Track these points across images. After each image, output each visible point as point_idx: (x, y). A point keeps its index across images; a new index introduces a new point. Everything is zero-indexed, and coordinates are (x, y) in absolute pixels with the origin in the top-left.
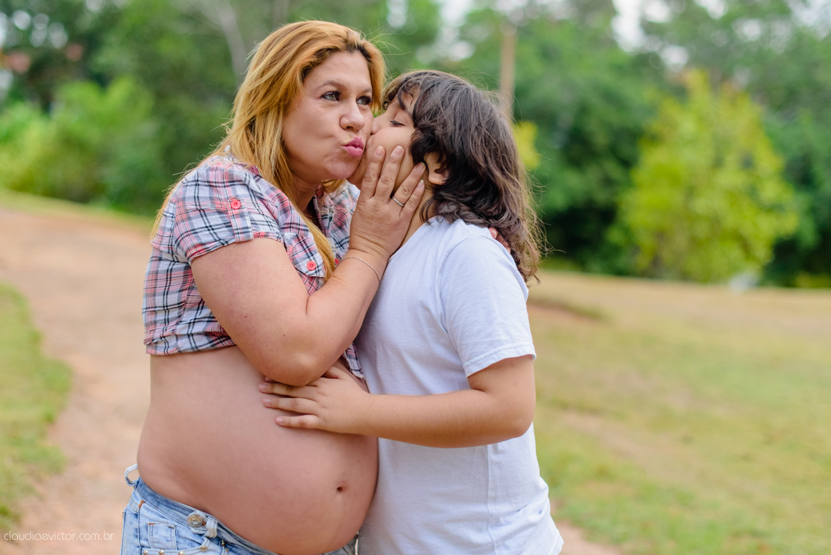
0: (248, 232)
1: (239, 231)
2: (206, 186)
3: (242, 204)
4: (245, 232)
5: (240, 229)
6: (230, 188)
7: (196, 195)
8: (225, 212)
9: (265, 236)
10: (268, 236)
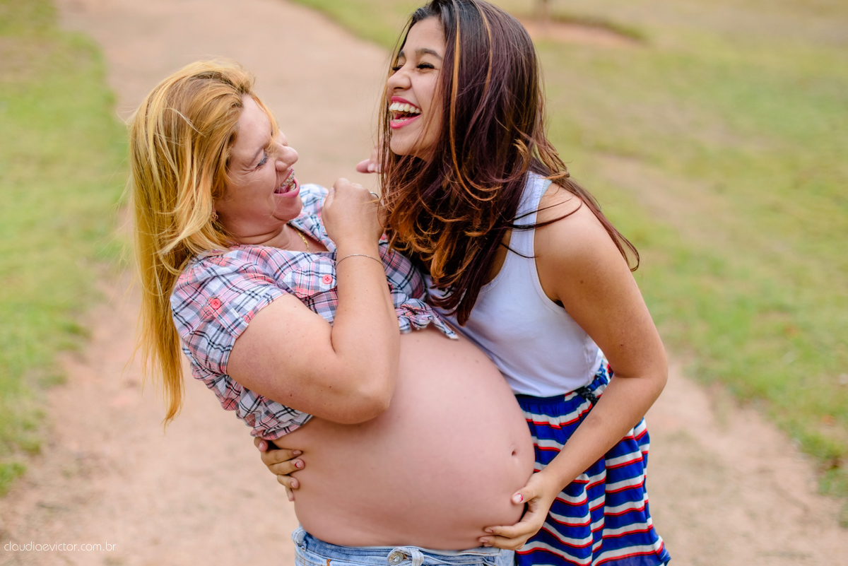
0: (240, 323)
1: (232, 328)
2: (184, 308)
3: (221, 300)
4: (237, 325)
5: (231, 325)
6: (204, 291)
7: (184, 322)
8: (213, 318)
9: (255, 313)
10: (257, 310)
